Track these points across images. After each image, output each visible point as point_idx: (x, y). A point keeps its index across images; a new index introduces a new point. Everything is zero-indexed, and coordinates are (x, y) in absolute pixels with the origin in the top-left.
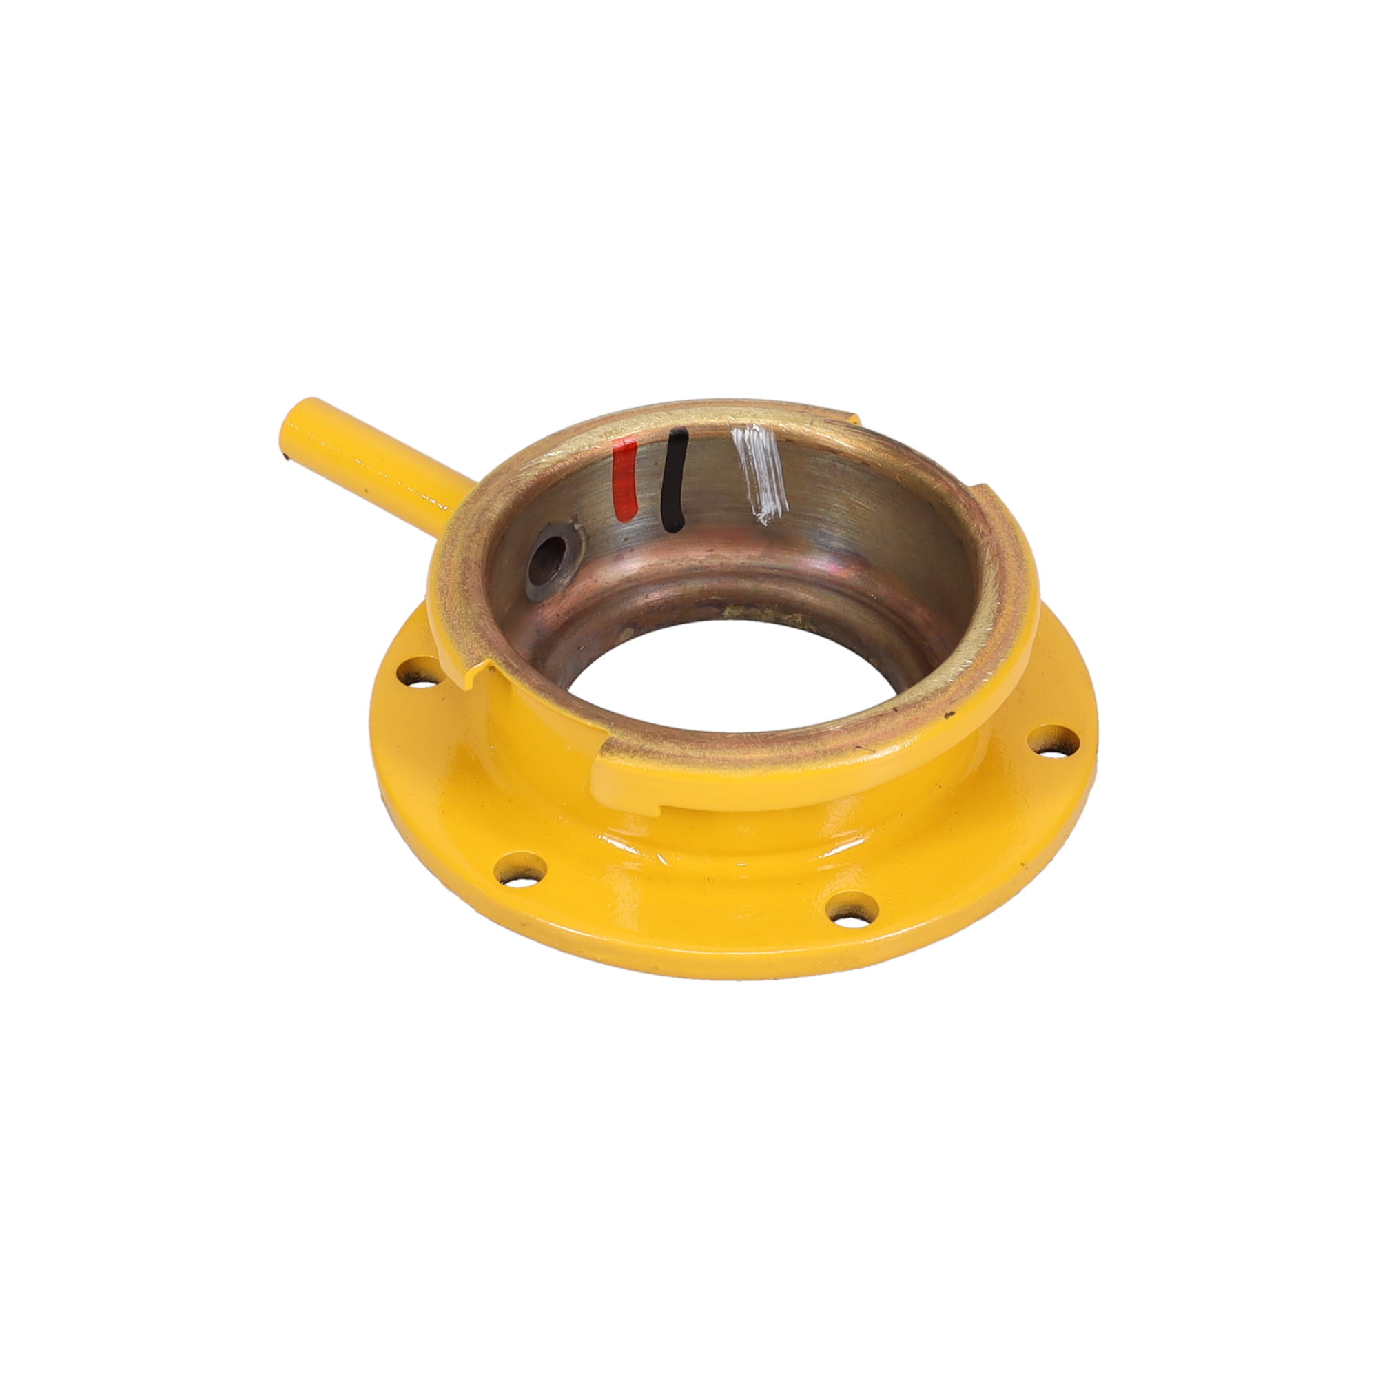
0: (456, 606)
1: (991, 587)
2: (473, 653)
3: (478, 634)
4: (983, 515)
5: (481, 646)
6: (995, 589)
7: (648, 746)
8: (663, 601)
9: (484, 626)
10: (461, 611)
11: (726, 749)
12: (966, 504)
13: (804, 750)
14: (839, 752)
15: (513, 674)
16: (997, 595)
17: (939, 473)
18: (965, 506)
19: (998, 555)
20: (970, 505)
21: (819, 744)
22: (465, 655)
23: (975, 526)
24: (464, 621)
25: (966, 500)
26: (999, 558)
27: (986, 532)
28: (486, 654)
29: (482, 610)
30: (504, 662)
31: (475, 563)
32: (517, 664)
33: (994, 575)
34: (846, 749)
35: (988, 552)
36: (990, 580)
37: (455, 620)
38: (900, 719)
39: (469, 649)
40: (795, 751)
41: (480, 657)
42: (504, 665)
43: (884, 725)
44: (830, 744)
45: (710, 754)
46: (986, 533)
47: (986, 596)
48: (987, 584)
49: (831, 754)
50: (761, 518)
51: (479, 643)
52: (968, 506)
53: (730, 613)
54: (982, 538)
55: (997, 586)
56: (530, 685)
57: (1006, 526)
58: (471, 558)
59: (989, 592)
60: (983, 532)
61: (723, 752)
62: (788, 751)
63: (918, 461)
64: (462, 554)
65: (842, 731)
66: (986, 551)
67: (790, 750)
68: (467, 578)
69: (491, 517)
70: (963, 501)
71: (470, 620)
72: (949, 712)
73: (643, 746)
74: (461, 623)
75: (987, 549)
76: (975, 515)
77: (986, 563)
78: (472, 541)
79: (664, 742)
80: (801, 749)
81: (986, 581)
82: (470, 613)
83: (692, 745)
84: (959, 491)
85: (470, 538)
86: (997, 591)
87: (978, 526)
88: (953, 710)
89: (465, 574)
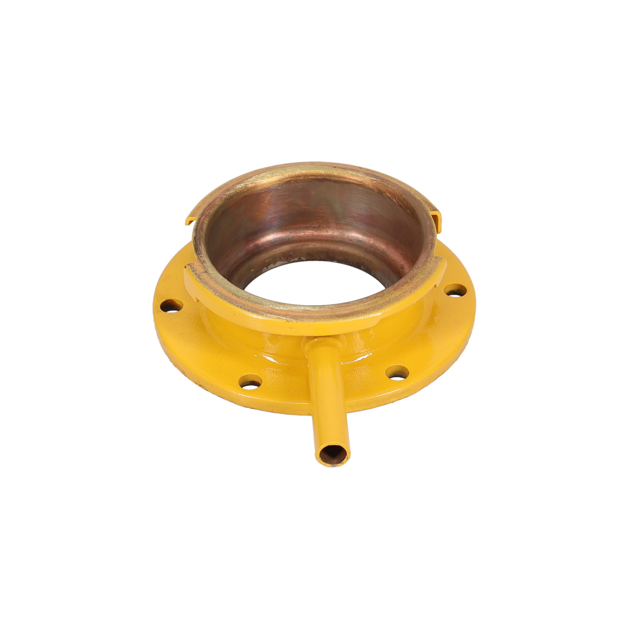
0: (419, 278)
2: (436, 261)
3: (426, 263)
5: (431, 259)
9: (421, 264)
10: (421, 275)
15: (434, 244)
22: (439, 262)
24: (424, 271)
28: (433, 257)
30: (432, 249)
32: (429, 246)
37: (426, 275)
39: (435, 263)
41: (435, 258)
42: (433, 248)
51: (430, 261)
54: (223, 198)
55: (245, 182)
56: (434, 237)
64: (393, 293)
66: (229, 194)
71: (423, 269)
74: (425, 272)
76: (212, 205)
82: (419, 271)
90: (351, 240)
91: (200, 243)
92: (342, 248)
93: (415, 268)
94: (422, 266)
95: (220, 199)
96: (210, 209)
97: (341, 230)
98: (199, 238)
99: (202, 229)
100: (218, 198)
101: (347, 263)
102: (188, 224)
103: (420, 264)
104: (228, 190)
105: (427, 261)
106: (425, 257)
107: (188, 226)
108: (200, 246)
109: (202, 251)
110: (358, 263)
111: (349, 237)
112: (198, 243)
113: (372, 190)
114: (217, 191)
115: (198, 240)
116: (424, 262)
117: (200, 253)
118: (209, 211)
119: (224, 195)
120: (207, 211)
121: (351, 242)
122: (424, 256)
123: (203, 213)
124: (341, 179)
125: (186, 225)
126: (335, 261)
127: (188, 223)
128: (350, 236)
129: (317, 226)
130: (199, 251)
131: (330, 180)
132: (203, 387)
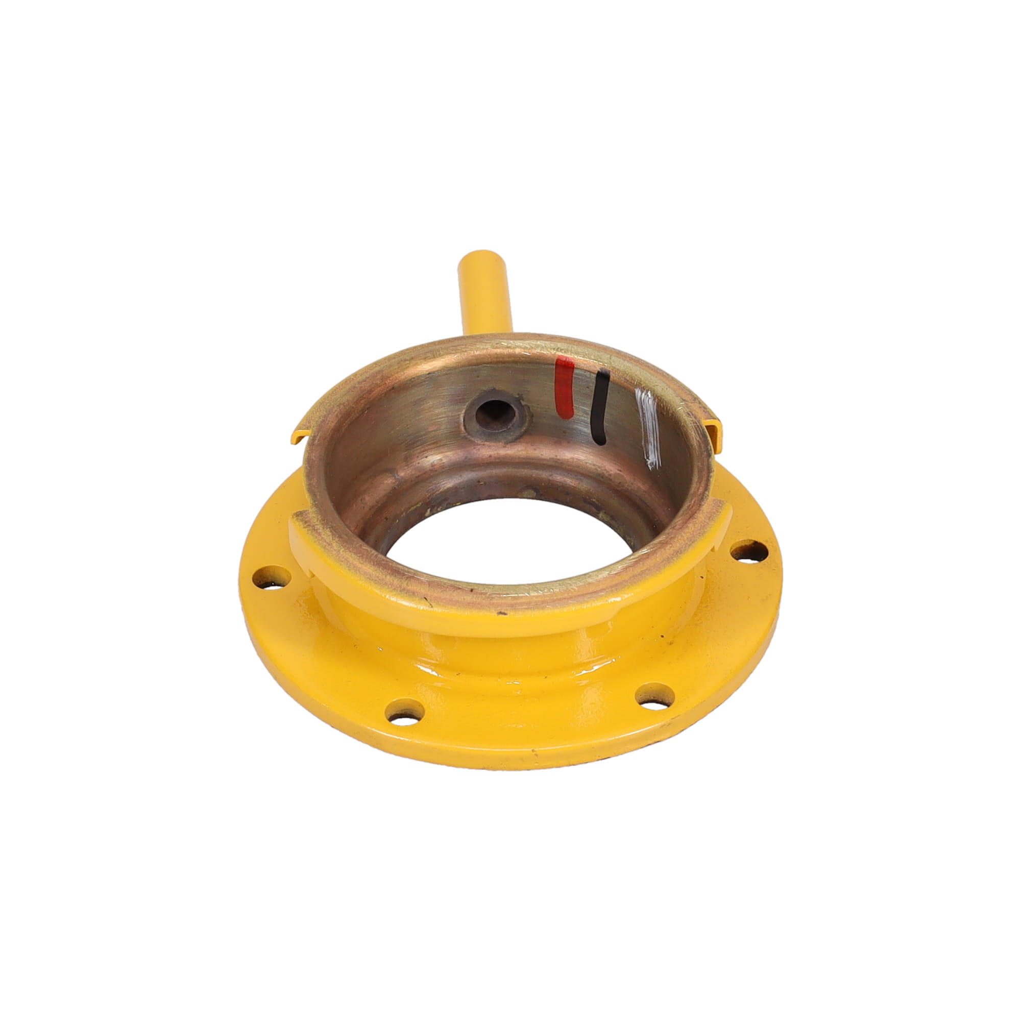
3: (326, 413)
4: (691, 516)
5: (318, 420)
7: (319, 527)
8: (561, 484)
11: (353, 554)
13: (393, 581)
14: (412, 594)
17: (704, 479)
18: (690, 505)
21: (405, 583)
30: (314, 437)
32: (318, 441)
34: (418, 595)
38: (469, 598)
40: (389, 578)
43: (456, 596)
44: (412, 586)
45: (343, 551)
49: (406, 593)
50: (649, 463)
53: (602, 517)
54: (672, 527)
56: (308, 456)
57: (699, 531)
61: (350, 554)
62: (384, 576)
63: (704, 465)
65: (427, 583)
66: (662, 536)
67: (386, 577)
70: (693, 502)
72: (503, 611)
73: (317, 525)
75: (665, 535)
76: (687, 514)
79: (328, 529)
80: (393, 579)
83: (339, 540)
84: (698, 496)
87: (678, 521)
88: (506, 612)
91: (700, 446)
93: (345, 404)
94: (333, 407)
95: (676, 526)
96: (691, 507)
98: (702, 454)
99: (700, 472)
100: (677, 527)
102: (294, 443)
103: (336, 411)
104: (663, 543)
105: (325, 416)
106: (327, 422)
107: (293, 446)
108: (698, 441)
109: (695, 432)
112: (702, 446)
114: (683, 550)
115: (704, 451)
116: (329, 414)
117: (698, 429)
118: (691, 502)
119: (668, 534)
120: (695, 502)
122: (328, 424)
123: (702, 499)
125: (292, 444)
127: (295, 441)
130: (699, 432)
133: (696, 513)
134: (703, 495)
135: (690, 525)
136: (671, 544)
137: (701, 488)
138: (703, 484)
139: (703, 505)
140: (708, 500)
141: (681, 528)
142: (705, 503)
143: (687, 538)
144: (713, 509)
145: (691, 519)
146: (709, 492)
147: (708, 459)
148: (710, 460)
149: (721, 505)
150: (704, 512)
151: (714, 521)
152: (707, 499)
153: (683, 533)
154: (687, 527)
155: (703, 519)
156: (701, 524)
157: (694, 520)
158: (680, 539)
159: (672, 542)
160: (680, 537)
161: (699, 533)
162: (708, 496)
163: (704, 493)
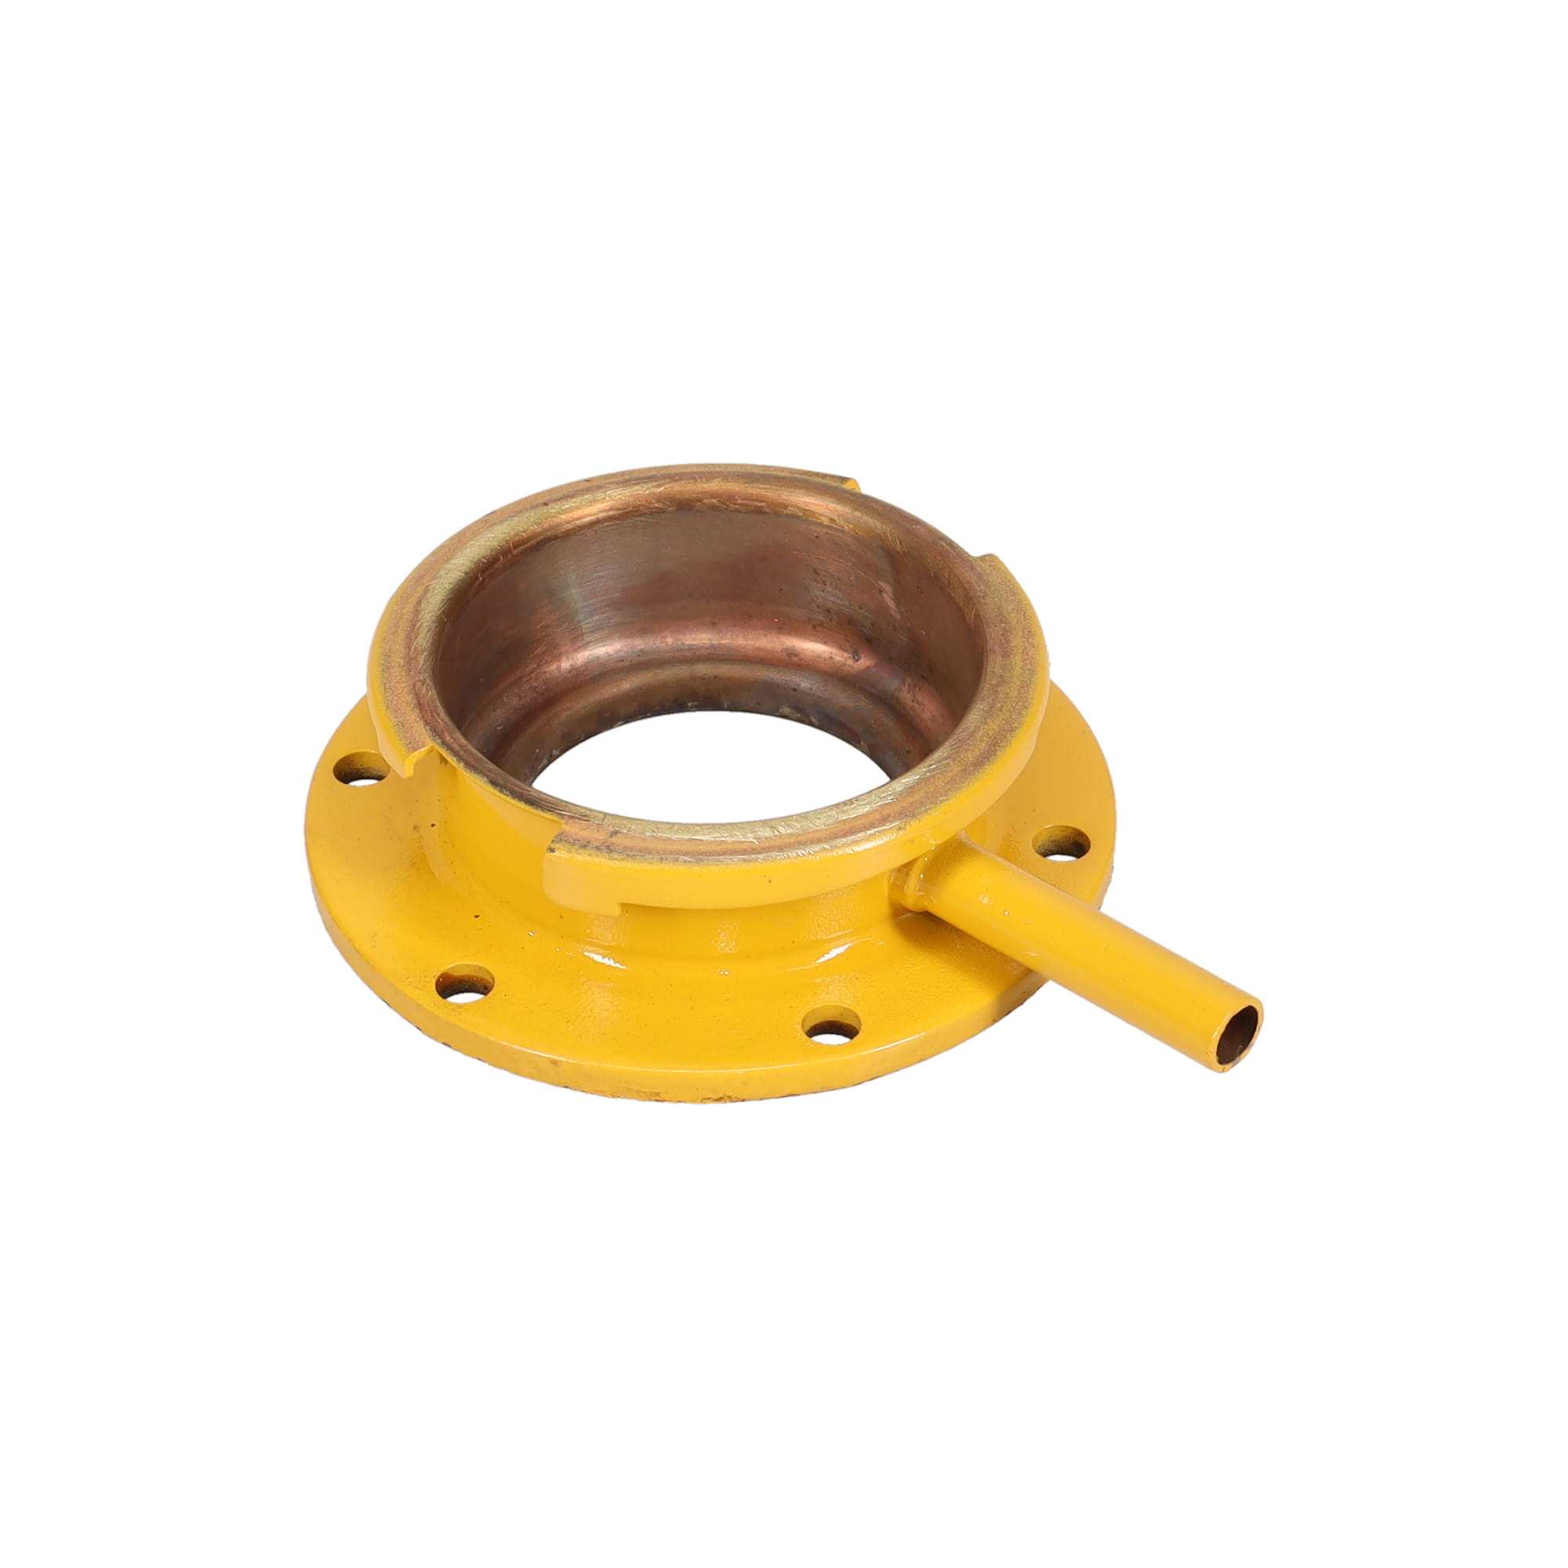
1: (424, 625)
4: (420, 705)
6: (420, 623)
12: (437, 717)
16: (420, 617)
17: (462, 753)
18: (438, 715)
19: (411, 659)
20: (432, 716)
23: (431, 694)
25: (437, 721)
26: (410, 657)
27: (419, 685)
29: (983, 601)
31: (995, 652)
33: (419, 638)
35: (421, 663)
36: (424, 633)
46: (420, 683)
47: (431, 617)
48: (428, 631)
52: (435, 714)
54: (425, 679)
55: (418, 625)
57: (395, 704)
58: (1000, 656)
59: (427, 621)
60: (423, 684)
63: (484, 767)
66: (423, 665)
68: (1003, 635)
69: (981, 704)
70: (439, 721)
75: (422, 667)
76: (429, 705)
77: (425, 653)
78: (1000, 676)
81: (429, 634)
82: (997, 599)
84: (443, 731)
85: (1003, 681)
86: (419, 621)
87: (427, 690)
89: (1005, 639)
90: (622, 661)
92: (628, 686)
97: (586, 648)
101: (647, 713)
110: (676, 700)
111: (612, 655)
113: (661, 511)
114: (386, 675)
121: (626, 664)
124: (578, 522)
126: (620, 723)
128: (612, 653)
129: (535, 666)
131: (556, 537)
132: (731, 1099)
133: (421, 712)
134: (438, 735)
135: (409, 698)
136: (404, 666)
137: (451, 741)
138: (457, 748)
139: (425, 727)
140: (427, 737)
141: (414, 686)
142: (426, 731)
143: (397, 687)
144: (412, 735)
145: (416, 702)
146: (438, 744)
147: (488, 777)
148: (486, 778)
149: (410, 746)
150: (415, 724)
151: (395, 726)
152: (430, 737)
153: (405, 684)
154: (410, 693)
155: (408, 718)
156: (403, 712)
157: (412, 705)
158: (401, 679)
159: (405, 668)
160: (403, 679)
161: (392, 702)
162: (434, 740)
163: (440, 737)
